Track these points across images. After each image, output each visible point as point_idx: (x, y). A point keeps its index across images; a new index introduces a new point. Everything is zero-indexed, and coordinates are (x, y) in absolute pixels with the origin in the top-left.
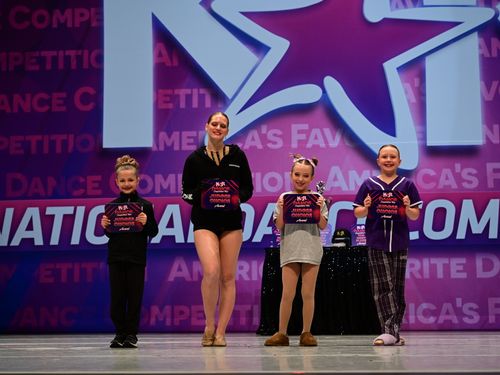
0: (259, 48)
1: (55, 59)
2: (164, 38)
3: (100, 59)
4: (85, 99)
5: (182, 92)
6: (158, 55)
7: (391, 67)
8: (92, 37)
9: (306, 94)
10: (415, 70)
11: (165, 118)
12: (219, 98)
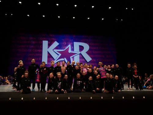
0: (58, 55)
1: (37, 55)
2: (49, 53)
3: (42, 55)
4: (40, 59)
5: (50, 59)
6: (48, 55)
7: (71, 57)
8: (41, 53)
9: (62, 59)
10: (73, 58)
11: (49, 61)
12: (54, 59)
